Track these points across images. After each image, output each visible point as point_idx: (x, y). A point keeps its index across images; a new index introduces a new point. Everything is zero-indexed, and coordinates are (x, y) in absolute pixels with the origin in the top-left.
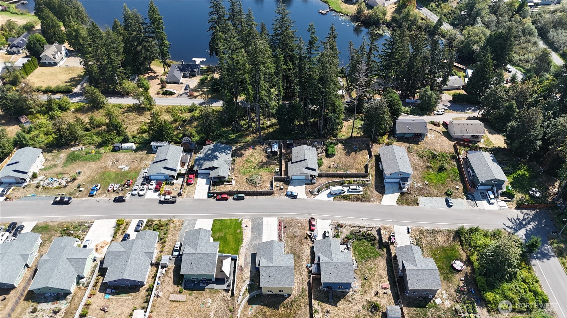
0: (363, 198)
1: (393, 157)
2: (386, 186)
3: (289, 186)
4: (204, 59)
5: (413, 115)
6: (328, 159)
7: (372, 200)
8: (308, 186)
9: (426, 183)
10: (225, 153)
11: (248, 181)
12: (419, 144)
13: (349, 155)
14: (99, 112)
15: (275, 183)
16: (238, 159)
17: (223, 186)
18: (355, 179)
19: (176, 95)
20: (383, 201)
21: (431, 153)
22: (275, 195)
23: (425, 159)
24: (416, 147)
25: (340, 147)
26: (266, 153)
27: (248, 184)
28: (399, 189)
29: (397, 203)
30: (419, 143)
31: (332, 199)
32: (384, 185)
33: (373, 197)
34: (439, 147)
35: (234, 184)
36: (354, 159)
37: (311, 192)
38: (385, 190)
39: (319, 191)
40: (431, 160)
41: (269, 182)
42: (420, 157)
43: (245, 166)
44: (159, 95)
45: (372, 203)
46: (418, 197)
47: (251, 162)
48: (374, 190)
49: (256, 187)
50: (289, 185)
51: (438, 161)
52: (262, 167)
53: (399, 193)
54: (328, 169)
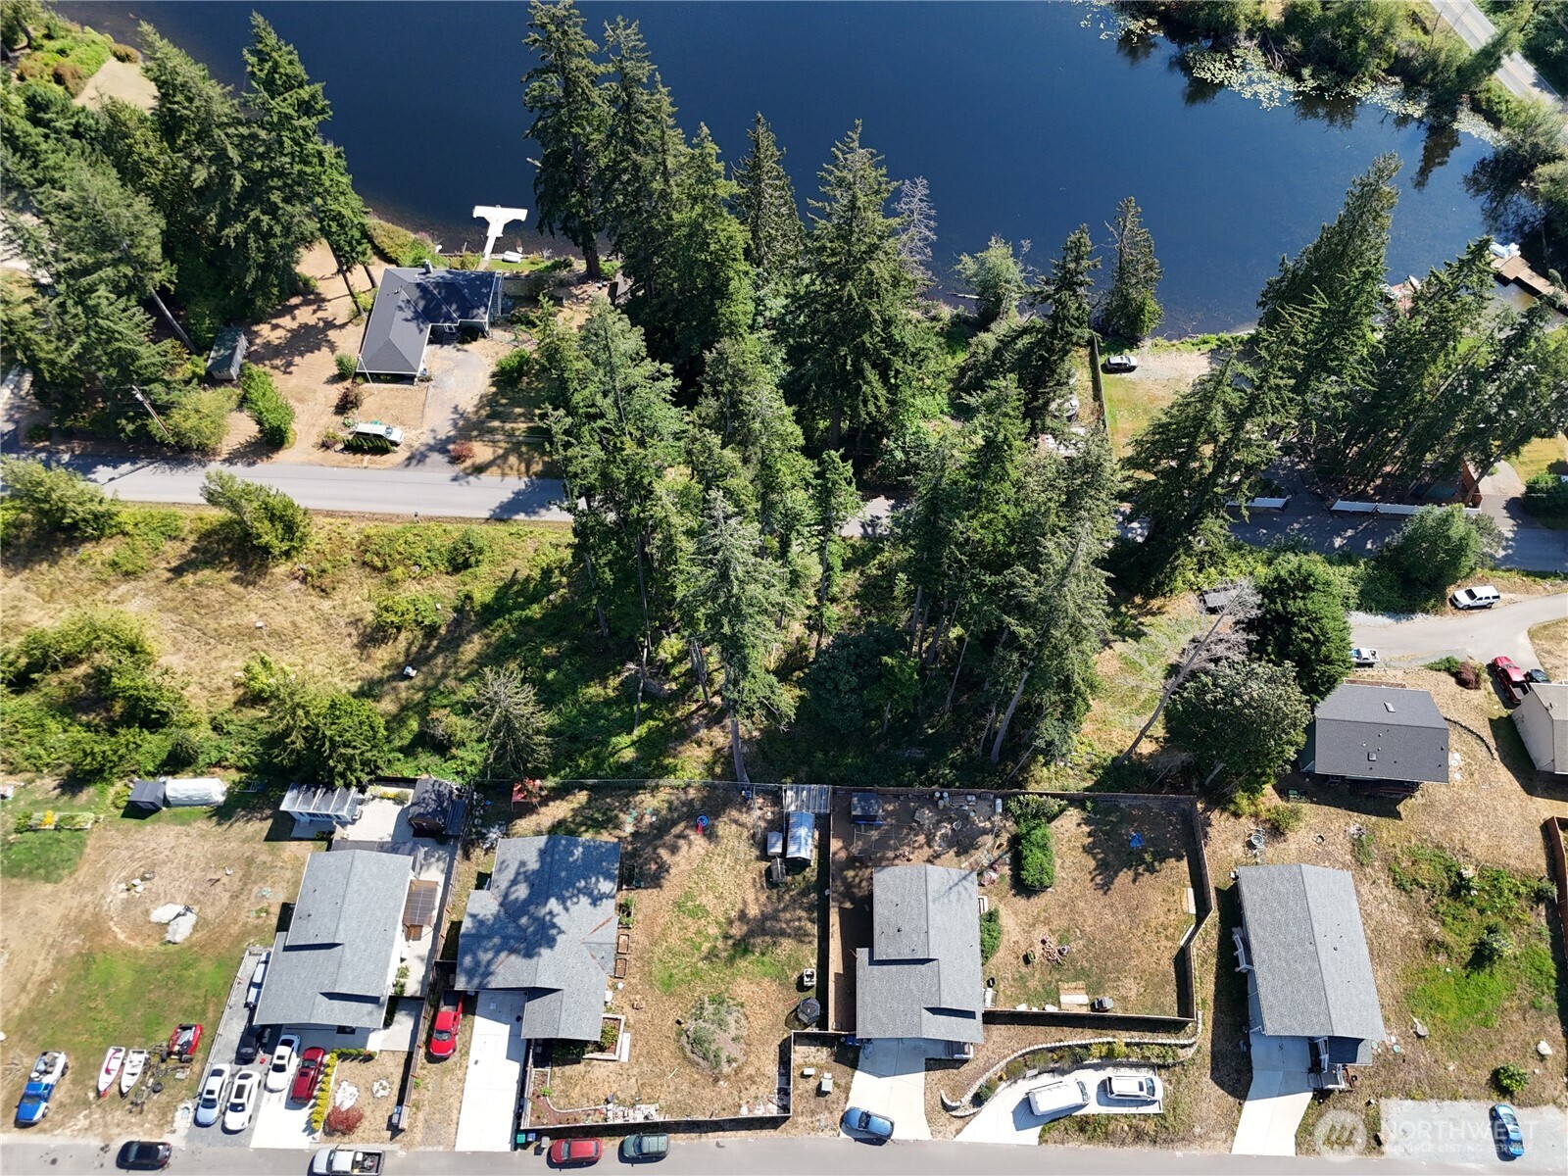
0: (1163, 1131)
1: (1301, 943)
2: (1257, 1051)
3: (858, 1074)
4: (521, 214)
5: (1369, 610)
6: (1021, 902)
7: (1197, 1130)
8: (938, 1074)
9: (1422, 1030)
10: (590, 894)
11: (684, 1039)
12: (1397, 816)
13: (1105, 887)
14: (82, 562)
15: (800, 1054)
16: (644, 899)
17: (580, 1068)
18: (1136, 1037)
19: (400, 455)
20: (1240, 1131)
21: (1448, 869)
22: (795, 1125)
23: (1421, 896)
24: (1386, 829)
25: (1072, 826)
26: (764, 856)
27: (685, 1057)
28: (1311, 1071)
29: (1298, 1145)
30: (1400, 808)
31: (1032, 1135)
32: (1249, 1046)
33: (1201, 1120)
34: (1483, 837)
35: (625, 1058)
36: (1132, 913)
37: (946, 1108)
38: (1250, 1070)
39: (979, 1100)
40: (1446, 905)
41: (773, 1051)
42: (1400, 886)
43: (674, 940)
44: (330, 452)
45: (1195, 1151)
46: (1383, 1101)
47: (699, 912)
48: (1207, 1079)
49: (716, 1080)
50: (854, 1065)
51: (1474, 911)
52: (742, 947)
53: (1310, 1095)
54: (1024, 970)
